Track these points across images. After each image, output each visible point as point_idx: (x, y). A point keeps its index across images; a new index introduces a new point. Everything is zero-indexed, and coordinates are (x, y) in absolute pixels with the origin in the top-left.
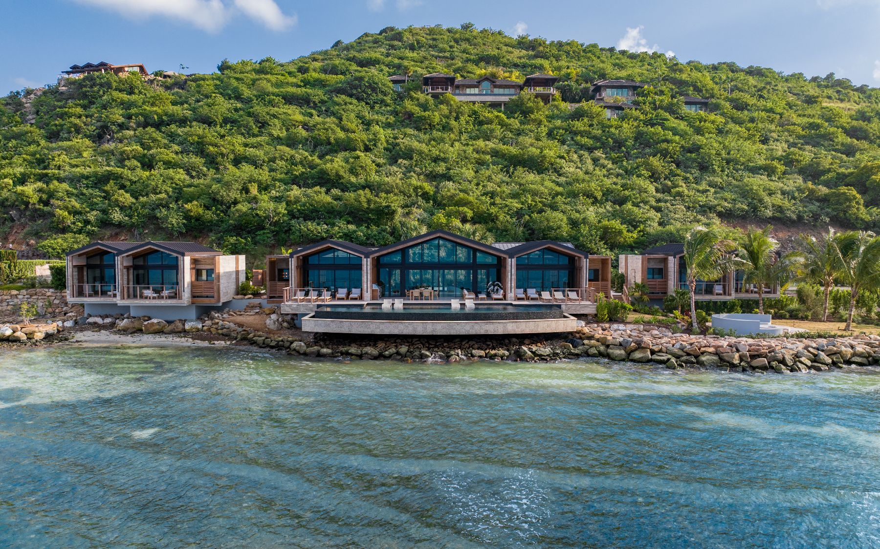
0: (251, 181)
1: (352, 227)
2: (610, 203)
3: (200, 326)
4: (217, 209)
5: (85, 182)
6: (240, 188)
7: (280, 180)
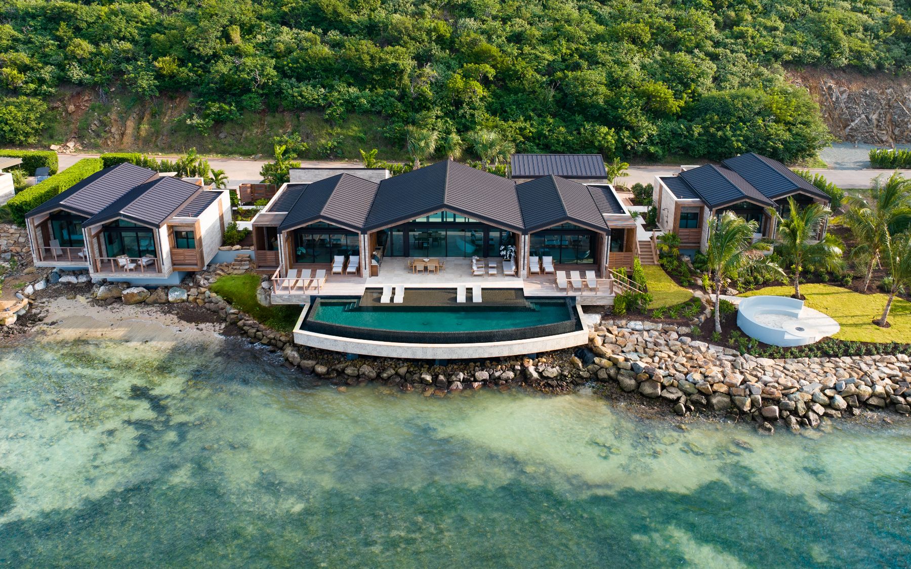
0: (232, 22)
1: (353, 90)
2: (659, 47)
3: (185, 297)
4: (194, 66)
5: (32, 23)
6: (219, 34)
7: (267, 18)
